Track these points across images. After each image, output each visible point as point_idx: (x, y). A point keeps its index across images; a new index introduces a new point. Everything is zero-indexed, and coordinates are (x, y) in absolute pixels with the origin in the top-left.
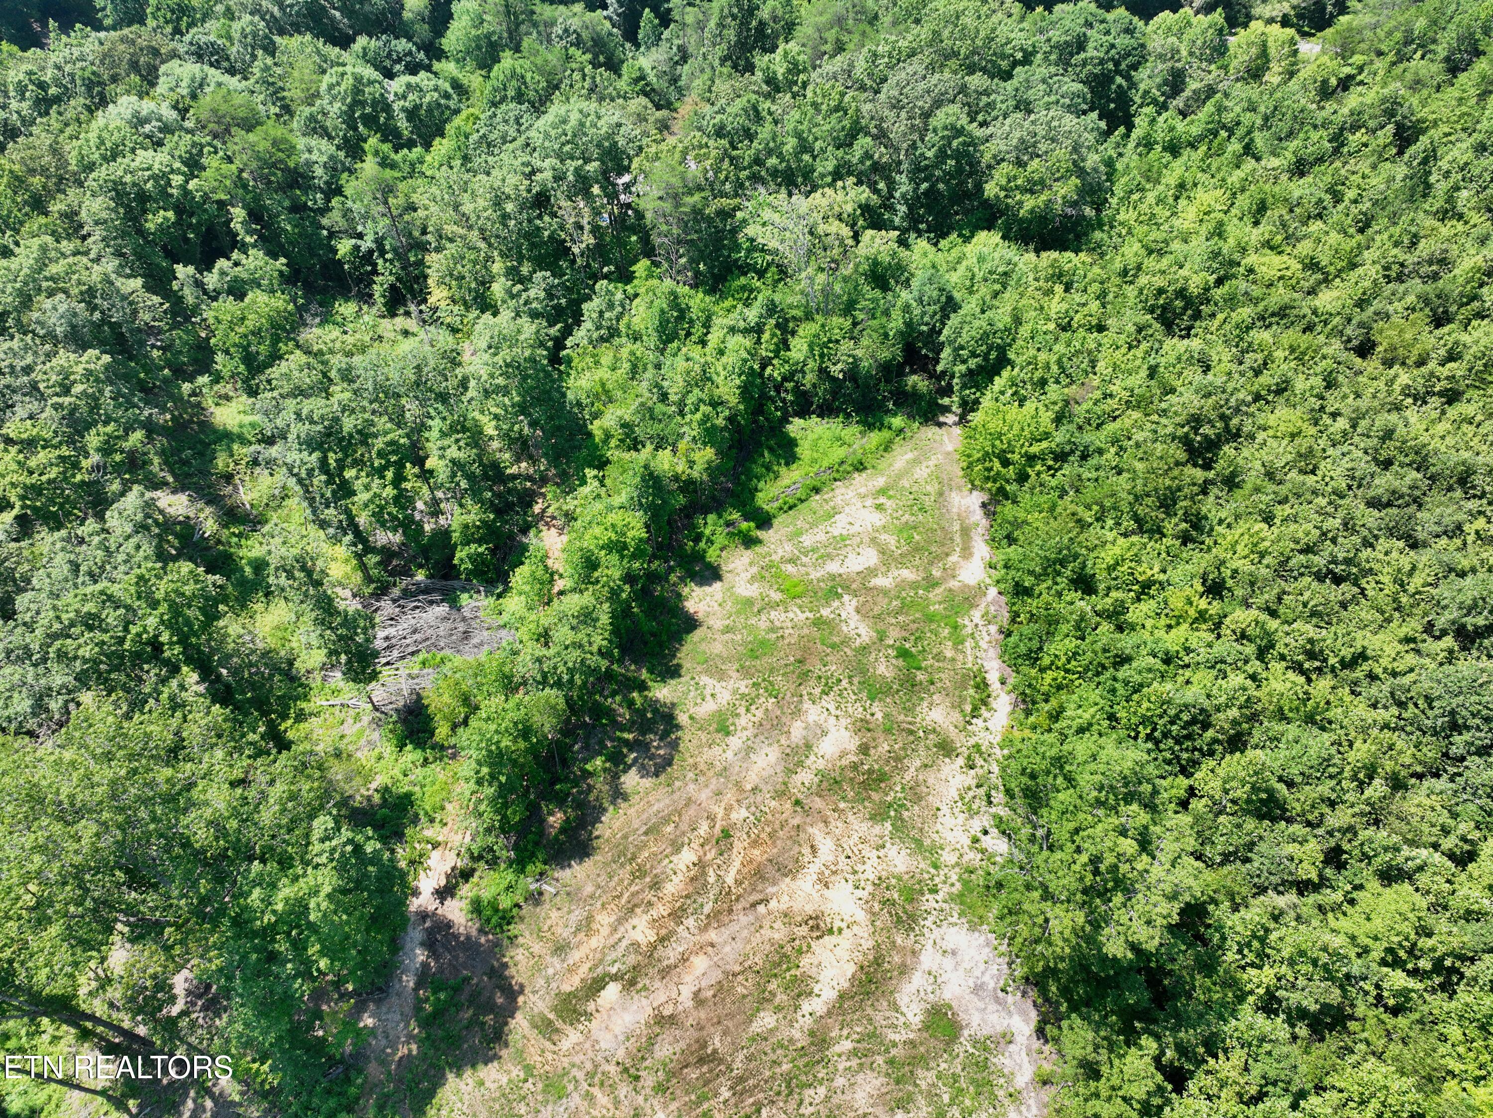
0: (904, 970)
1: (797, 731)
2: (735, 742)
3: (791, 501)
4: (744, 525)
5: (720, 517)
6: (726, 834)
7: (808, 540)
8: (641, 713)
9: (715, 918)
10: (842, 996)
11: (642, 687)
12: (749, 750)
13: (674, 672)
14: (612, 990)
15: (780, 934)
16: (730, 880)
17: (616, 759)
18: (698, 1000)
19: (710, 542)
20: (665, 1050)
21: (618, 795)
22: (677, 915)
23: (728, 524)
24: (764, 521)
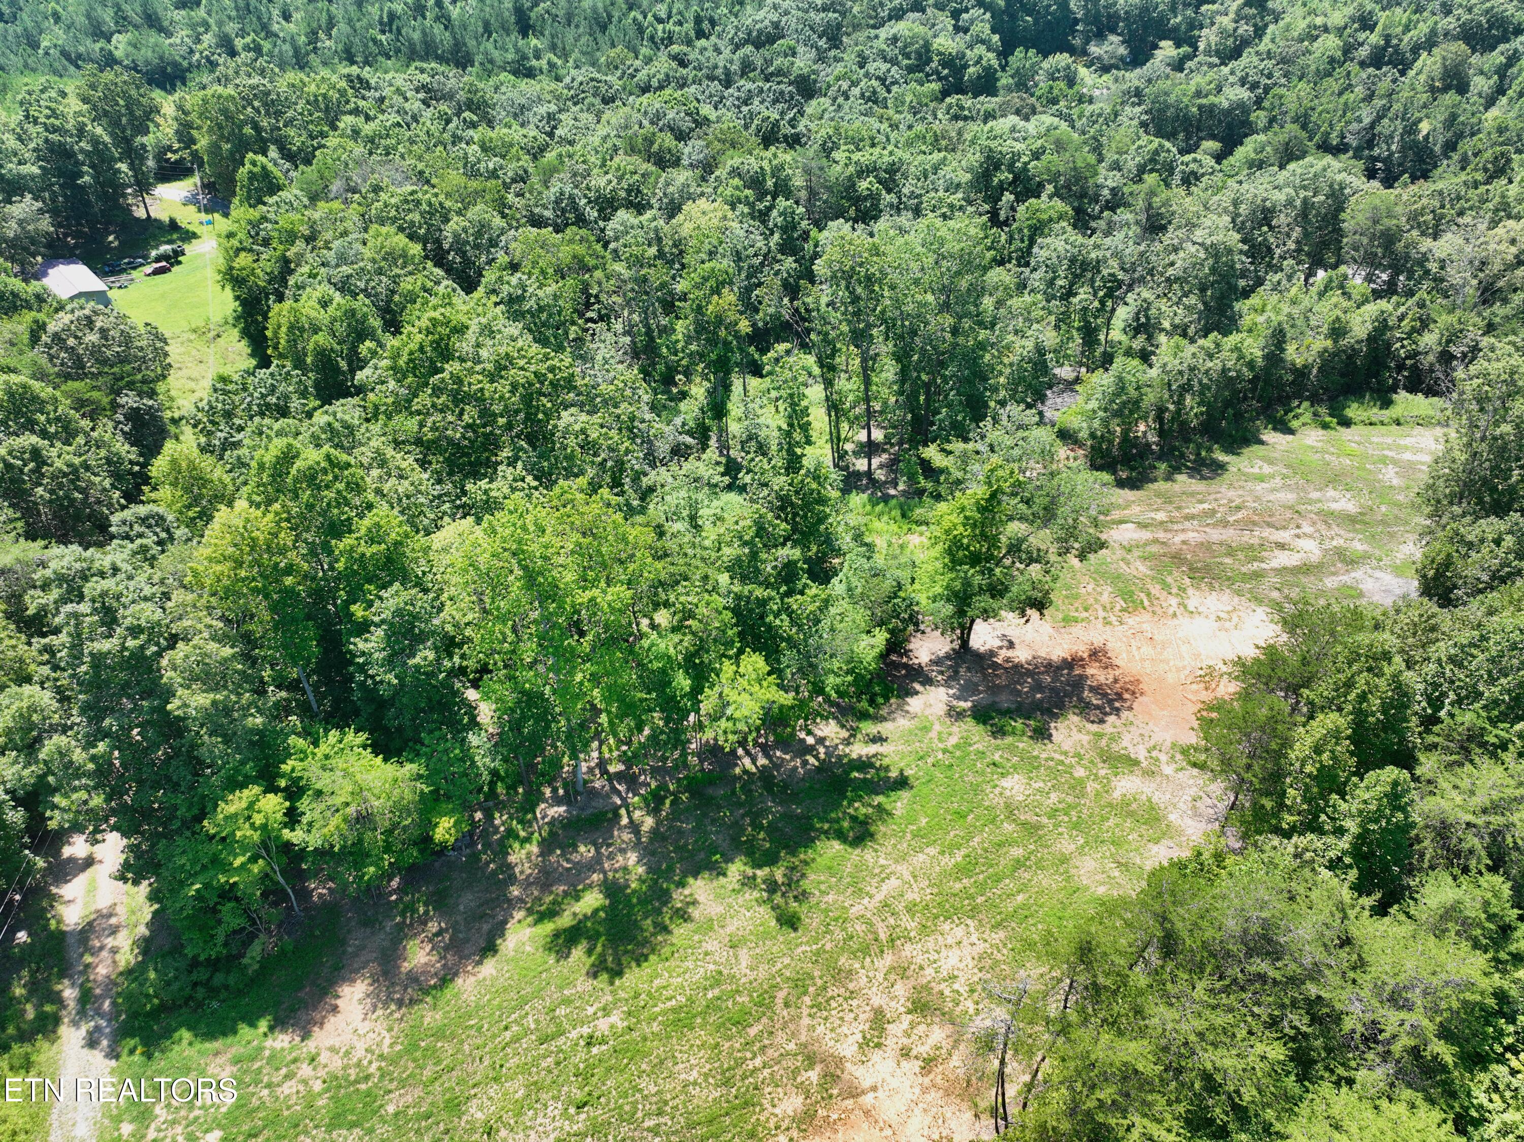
0: (1334, 574)
1: (1315, 495)
2: (1264, 485)
3: (1374, 420)
4: (1328, 419)
5: (1312, 406)
6: (1238, 508)
7: (1375, 439)
8: (1204, 460)
9: (1215, 526)
10: (1285, 568)
11: (1210, 450)
12: (1273, 490)
13: (1238, 454)
14: (1130, 526)
15: (1255, 541)
16: (1231, 519)
17: (1176, 469)
18: (1184, 542)
19: (1296, 417)
20: (1155, 549)
21: (1169, 478)
22: (1189, 518)
23: (1315, 414)
24: (1346, 423)
